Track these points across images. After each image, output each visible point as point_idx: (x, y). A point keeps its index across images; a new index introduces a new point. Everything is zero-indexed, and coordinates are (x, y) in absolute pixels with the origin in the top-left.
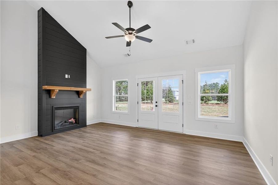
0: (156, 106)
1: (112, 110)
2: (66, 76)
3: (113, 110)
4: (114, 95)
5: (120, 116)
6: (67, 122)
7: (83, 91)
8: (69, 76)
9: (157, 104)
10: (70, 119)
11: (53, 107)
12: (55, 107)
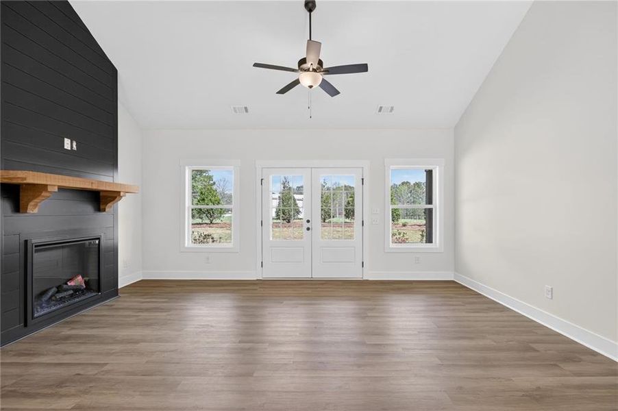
0: (308, 229)
1: (184, 243)
2: (67, 144)
3: (186, 245)
4: (187, 205)
5: (208, 259)
6: (66, 290)
7: (120, 192)
8: (74, 144)
9: (308, 225)
10: (70, 280)
11: (29, 244)
12: (33, 241)
